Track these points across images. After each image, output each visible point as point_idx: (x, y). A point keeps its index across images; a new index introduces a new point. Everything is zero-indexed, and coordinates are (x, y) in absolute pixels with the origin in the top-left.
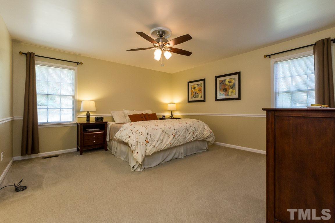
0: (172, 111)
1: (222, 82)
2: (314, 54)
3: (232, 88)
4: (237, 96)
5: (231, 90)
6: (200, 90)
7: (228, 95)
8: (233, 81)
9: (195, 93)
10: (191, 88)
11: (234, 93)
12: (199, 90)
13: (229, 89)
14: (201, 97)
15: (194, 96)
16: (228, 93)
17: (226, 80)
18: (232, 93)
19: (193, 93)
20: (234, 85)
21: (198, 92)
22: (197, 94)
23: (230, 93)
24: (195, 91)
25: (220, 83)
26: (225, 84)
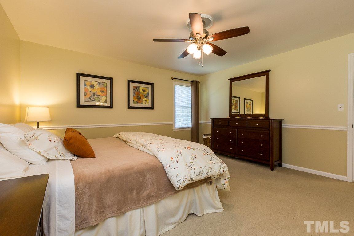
0: (38, 123)
1: (136, 88)
2: (191, 87)
3: (146, 97)
4: (150, 106)
5: (145, 99)
6: (103, 91)
7: (142, 104)
8: (147, 91)
9: (94, 95)
10: (85, 85)
11: (148, 102)
12: (101, 91)
13: (143, 97)
14: (106, 101)
15: (90, 98)
16: (142, 101)
17: (140, 88)
18: (146, 102)
19: (88, 93)
20: (148, 94)
21: (100, 93)
22: (98, 96)
23: (143, 102)
24: (94, 91)
25: (134, 89)
26: (138, 91)
